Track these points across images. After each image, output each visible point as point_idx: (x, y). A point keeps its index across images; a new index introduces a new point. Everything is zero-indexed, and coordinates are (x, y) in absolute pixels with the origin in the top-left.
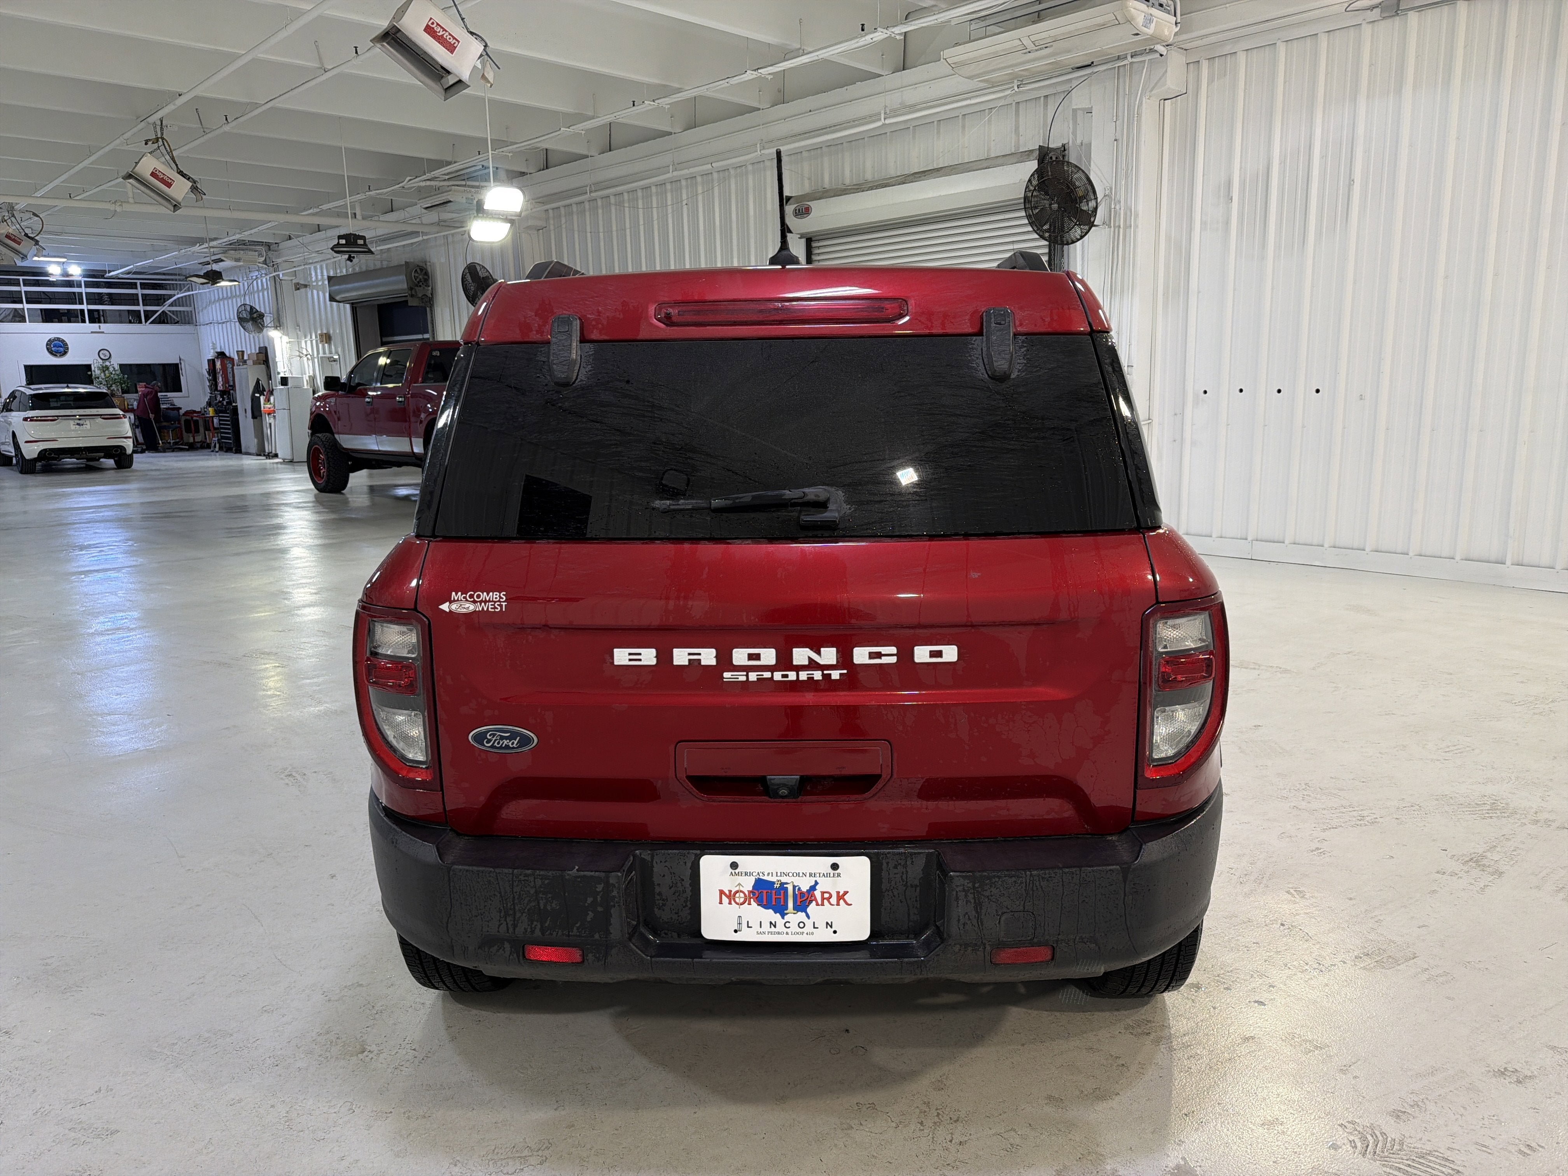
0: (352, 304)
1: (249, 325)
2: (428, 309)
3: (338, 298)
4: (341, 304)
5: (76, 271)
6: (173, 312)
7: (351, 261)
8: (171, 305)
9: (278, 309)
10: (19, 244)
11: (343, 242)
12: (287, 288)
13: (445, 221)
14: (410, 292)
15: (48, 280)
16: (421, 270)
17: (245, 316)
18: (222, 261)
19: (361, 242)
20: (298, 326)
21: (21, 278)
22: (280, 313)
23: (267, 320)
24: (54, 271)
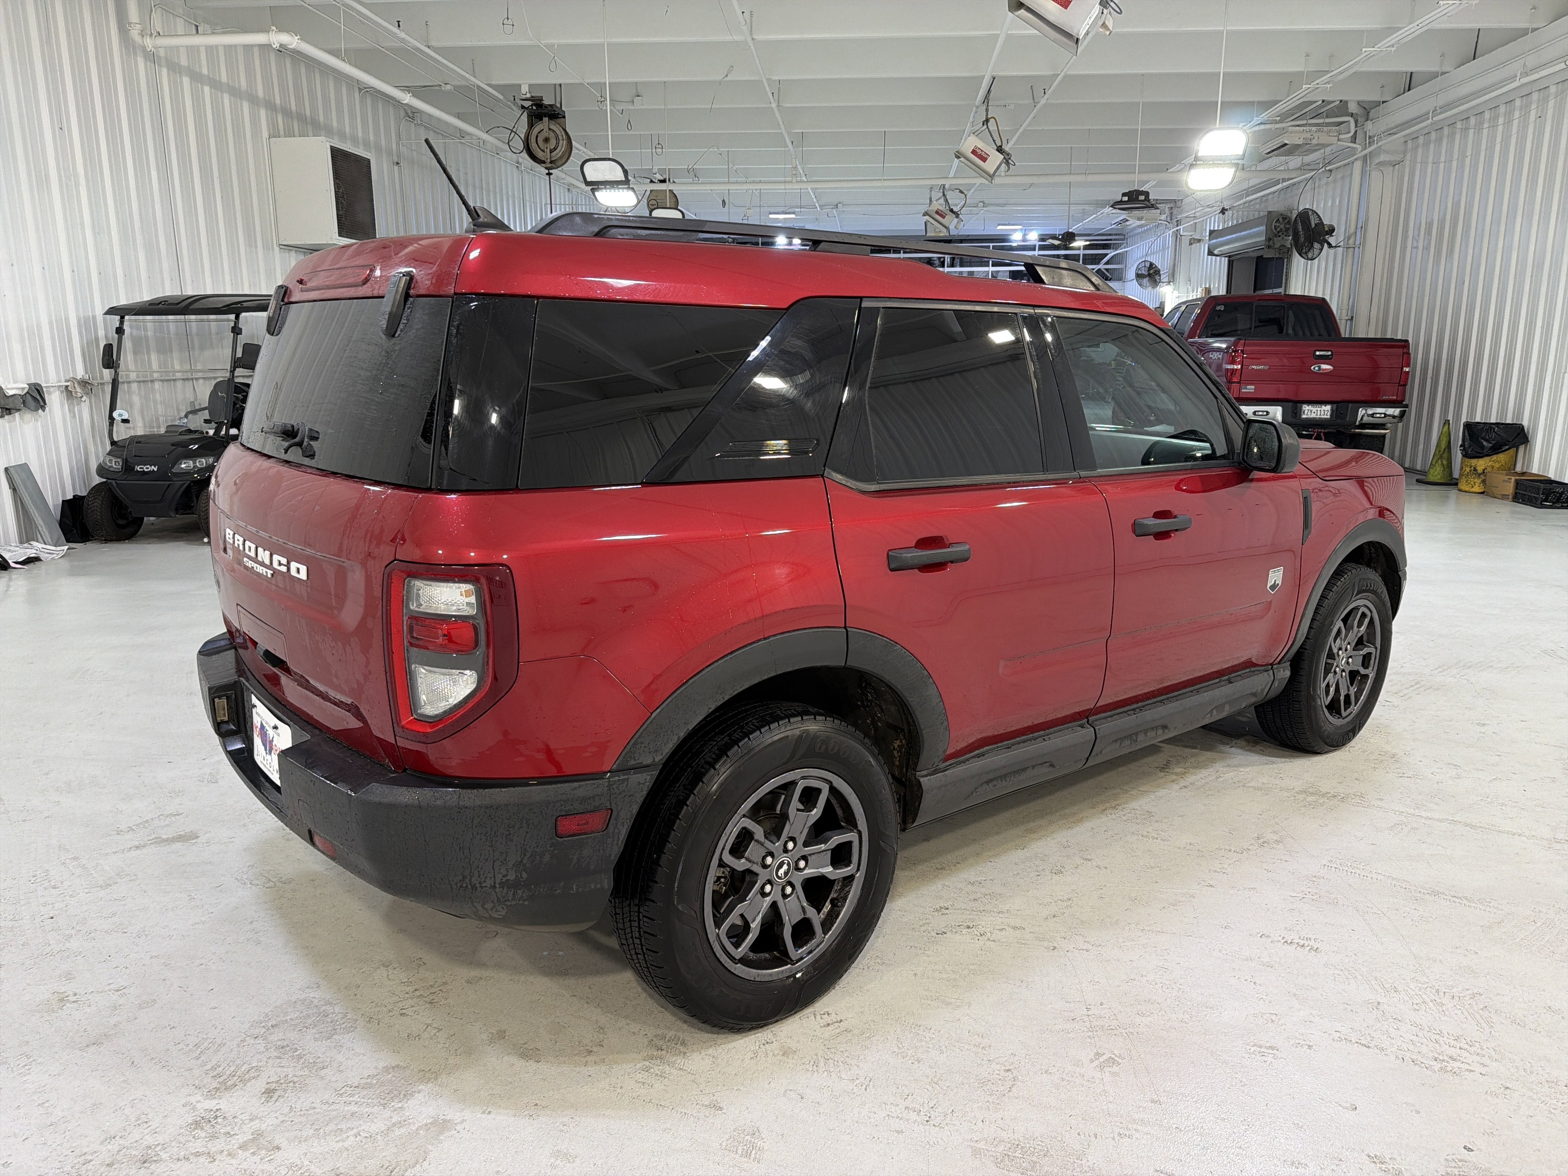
0: (1230, 257)
1: (1145, 281)
2: (1286, 260)
3: (1216, 252)
4: (1218, 258)
5: (1033, 237)
6: (1107, 270)
7: (1224, 214)
8: (1107, 263)
9: (1174, 265)
10: (944, 217)
11: (1126, 199)
12: (1185, 241)
13: (1309, 165)
14: (1267, 243)
15: (1011, 246)
16: (1284, 219)
17: (1143, 272)
18: (1127, 220)
19: (1142, 198)
20: (1190, 281)
21: (991, 245)
22: (1176, 269)
23: (1164, 278)
24: (1016, 238)
